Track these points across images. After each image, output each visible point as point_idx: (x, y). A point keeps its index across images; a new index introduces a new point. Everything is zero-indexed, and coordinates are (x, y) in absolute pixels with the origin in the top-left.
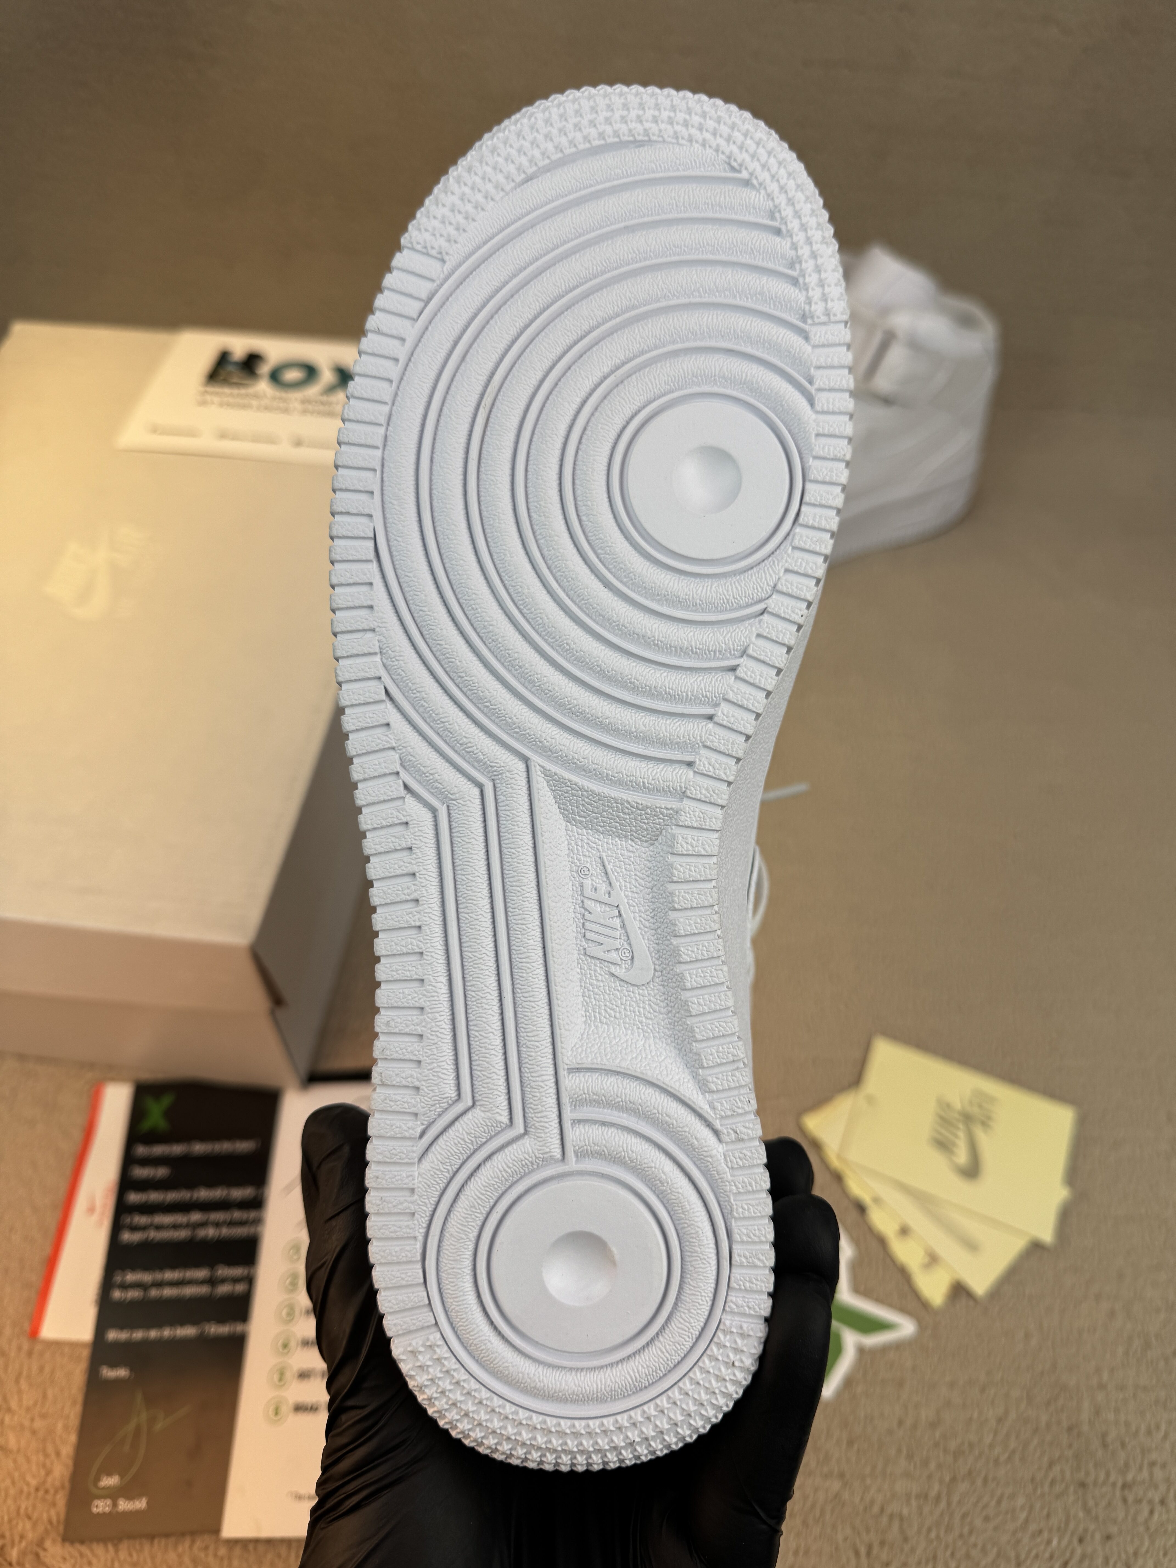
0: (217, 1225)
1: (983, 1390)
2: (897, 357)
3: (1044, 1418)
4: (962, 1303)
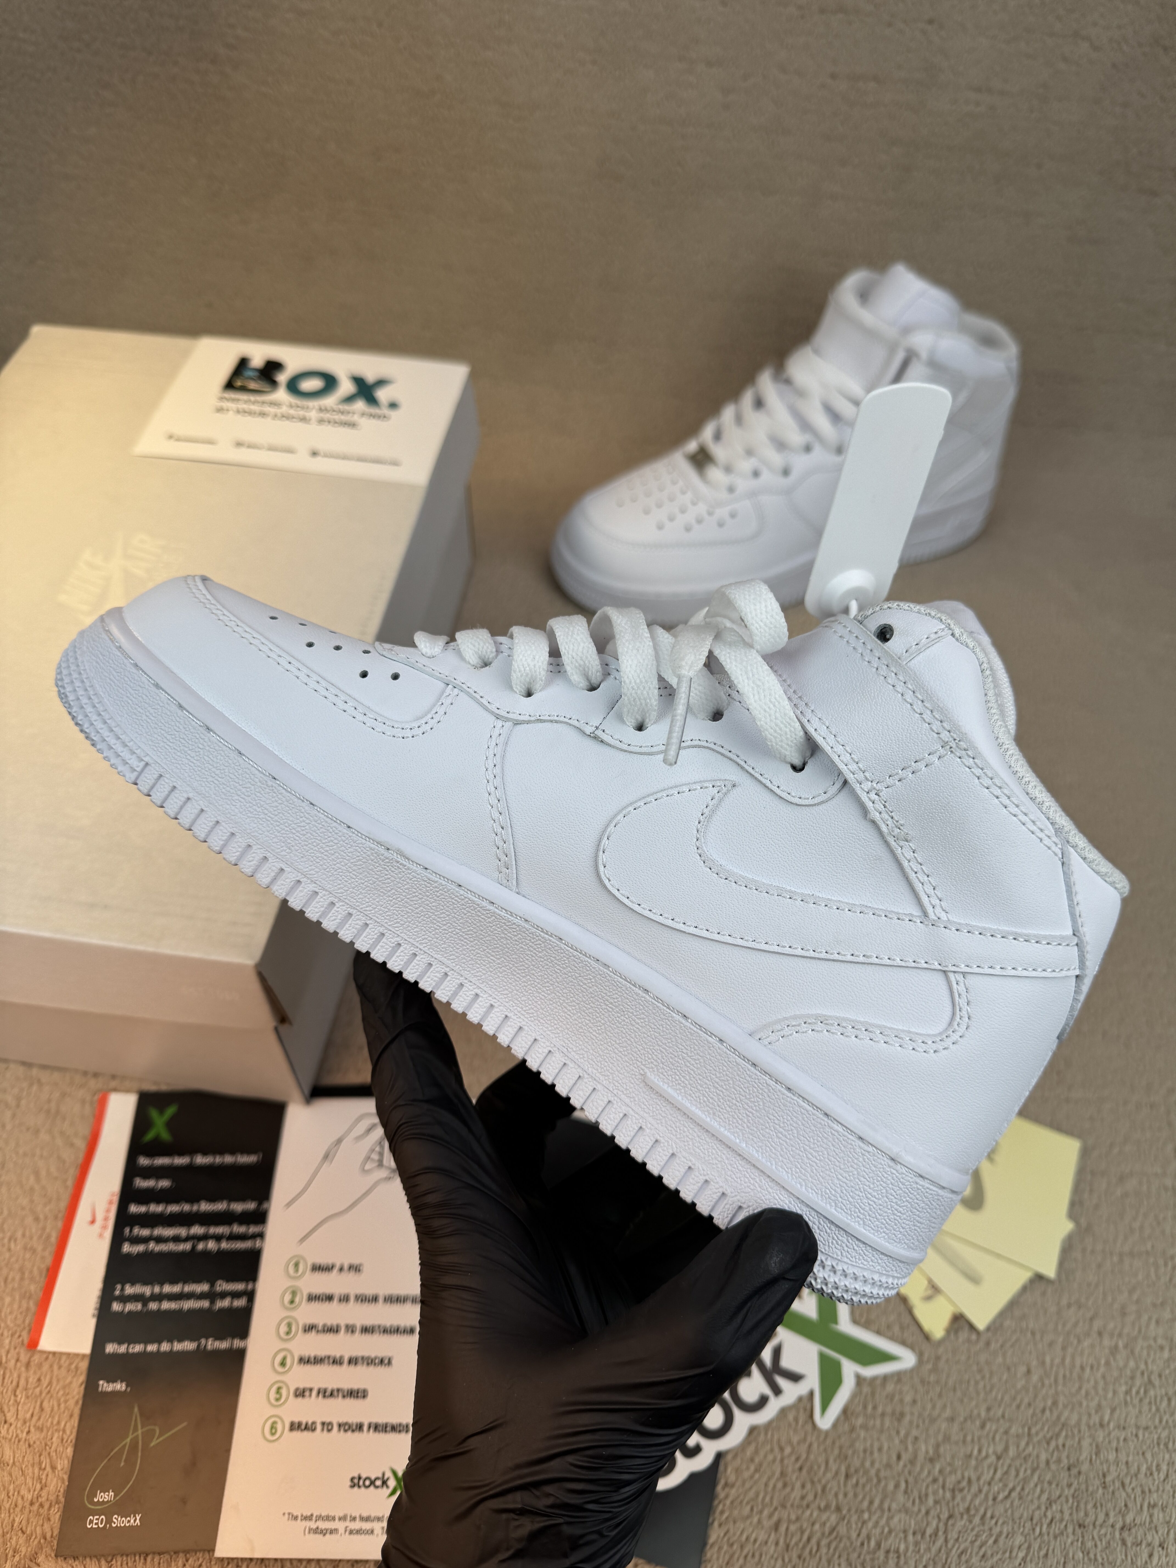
0: (218, 1238)
3: (1043, 1457)
4: (964, 1335)
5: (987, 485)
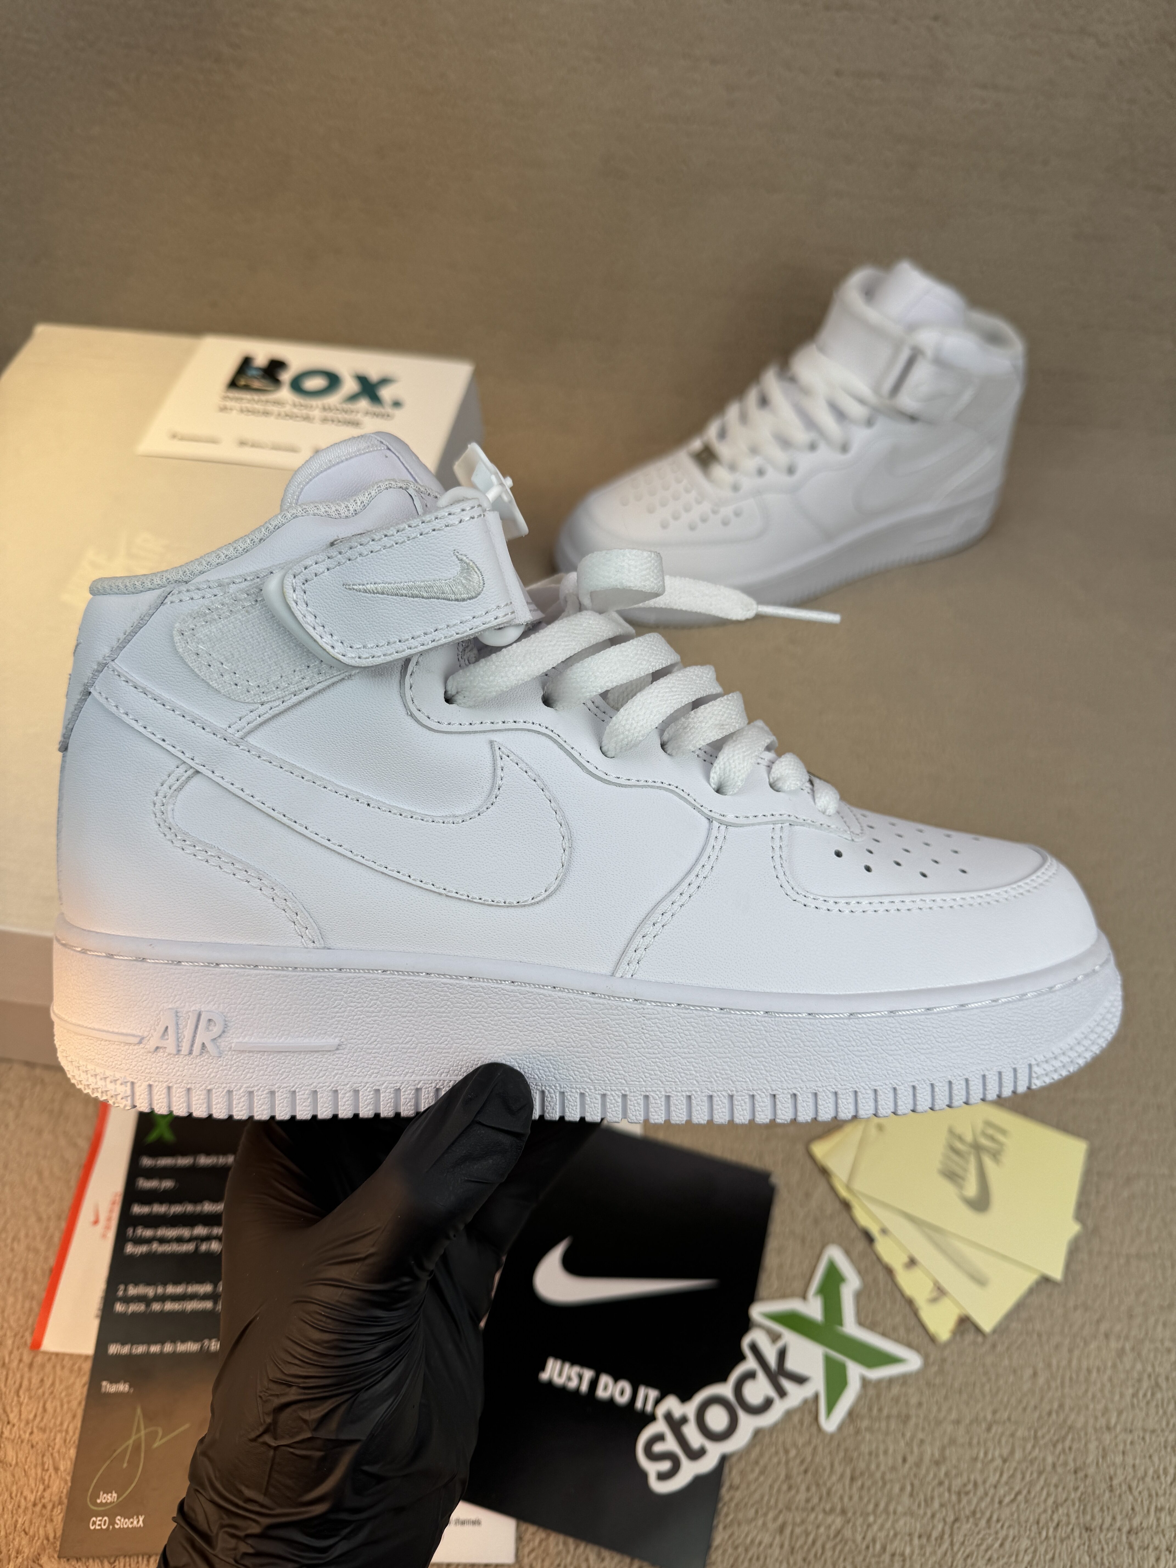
1: (989, 1429)
2: (922, 373)
4: (970, 1337)
5: (993, 483)
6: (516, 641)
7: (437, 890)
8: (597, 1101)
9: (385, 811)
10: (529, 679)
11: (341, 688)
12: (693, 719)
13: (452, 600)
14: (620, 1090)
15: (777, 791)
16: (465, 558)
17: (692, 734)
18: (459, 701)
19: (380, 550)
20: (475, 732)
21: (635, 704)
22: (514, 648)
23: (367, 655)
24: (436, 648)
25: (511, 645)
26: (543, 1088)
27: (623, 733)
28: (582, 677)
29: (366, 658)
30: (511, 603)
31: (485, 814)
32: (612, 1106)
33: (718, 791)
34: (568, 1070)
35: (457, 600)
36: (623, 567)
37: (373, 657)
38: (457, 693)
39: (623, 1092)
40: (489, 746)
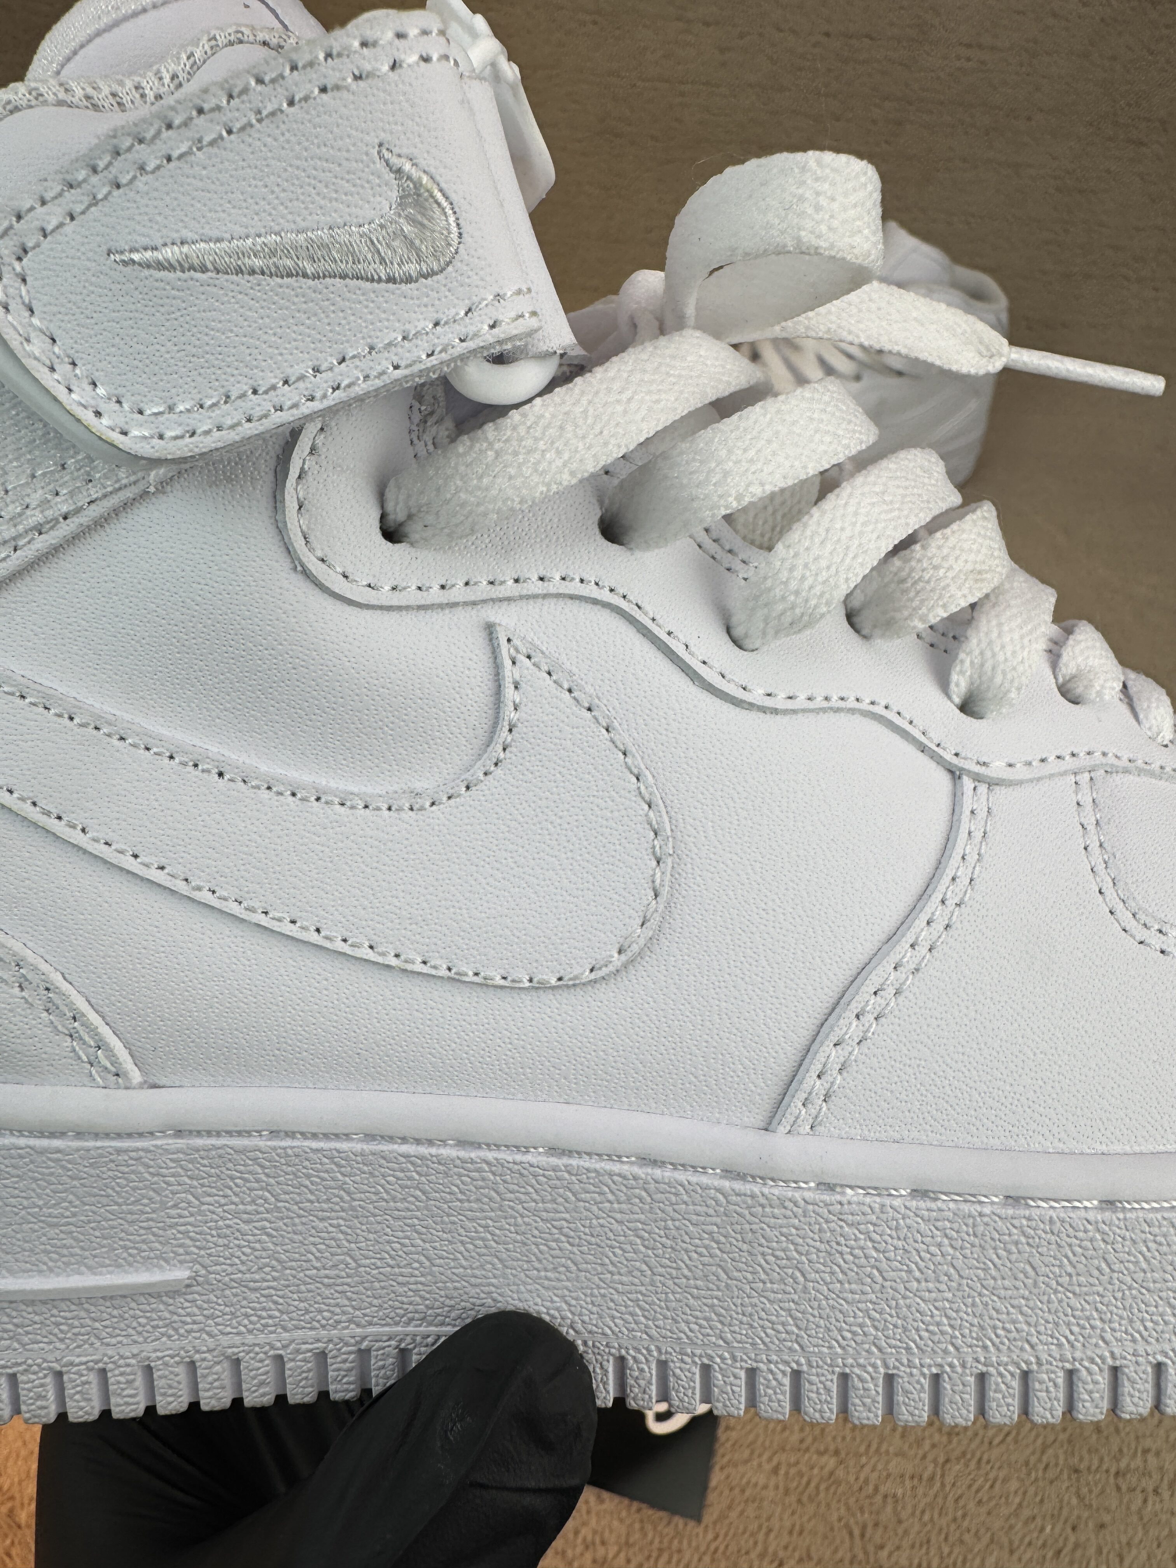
6: (540, 394)
7: (380, 960)
8: (738, 1382)
9: (258, 787)
10: (574, 481)
11: (142, 515)
12: (919, 561)
13: (380, 280)
14: (787, 1363)
15: (1075, 702)
16: (407, 167)
17: (918, 593)
18: (414, 536)
19: (189, 153)
20: (453, 605)
21: (808, 533)
22: (536, 409)
23: (178, 432)
24: (344, 407)
25: (530, 400)
26: (623, 1352)
27: (783, 598)
28: (691, 473)
29: (176, 438)
30: (529, 290)
31: (481, 786)
32: (770, 1392)
33: (967, 707)
34: (676, 1322)
35: (391, 280)
36: (801, 199)
37: (193, 434)
38: (410, 517)
39: (795, 1366)
40: (484, 634)
